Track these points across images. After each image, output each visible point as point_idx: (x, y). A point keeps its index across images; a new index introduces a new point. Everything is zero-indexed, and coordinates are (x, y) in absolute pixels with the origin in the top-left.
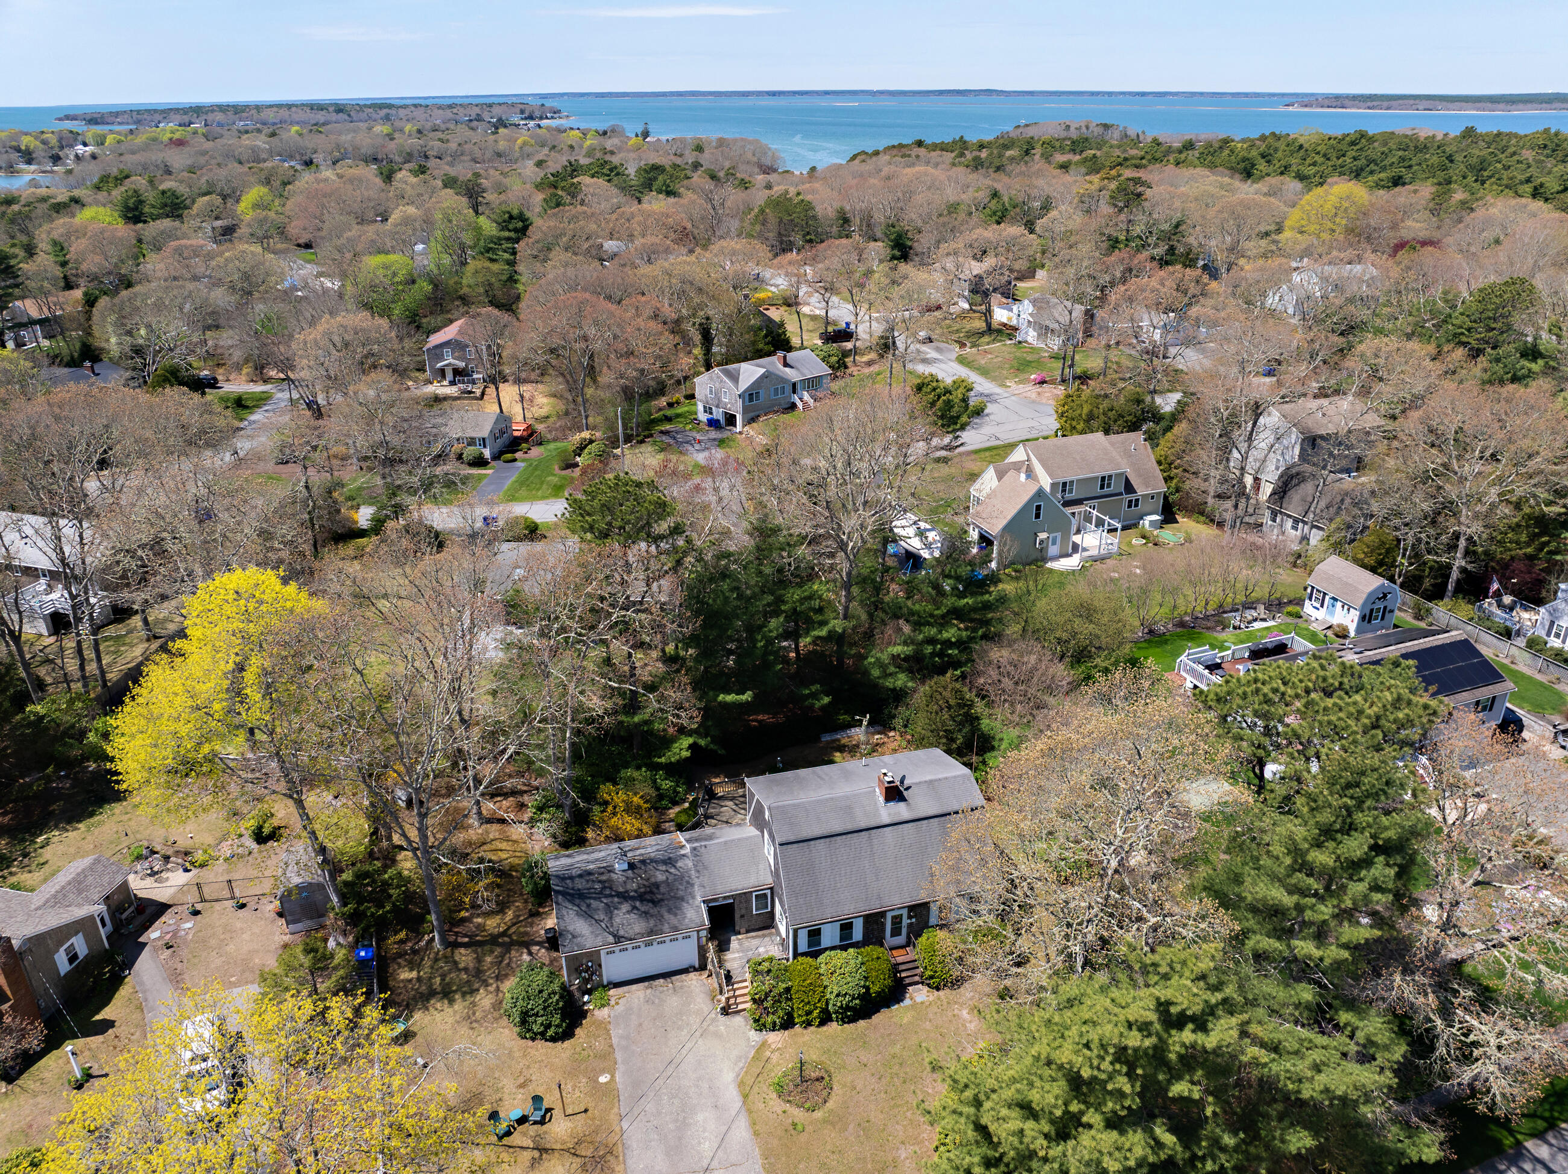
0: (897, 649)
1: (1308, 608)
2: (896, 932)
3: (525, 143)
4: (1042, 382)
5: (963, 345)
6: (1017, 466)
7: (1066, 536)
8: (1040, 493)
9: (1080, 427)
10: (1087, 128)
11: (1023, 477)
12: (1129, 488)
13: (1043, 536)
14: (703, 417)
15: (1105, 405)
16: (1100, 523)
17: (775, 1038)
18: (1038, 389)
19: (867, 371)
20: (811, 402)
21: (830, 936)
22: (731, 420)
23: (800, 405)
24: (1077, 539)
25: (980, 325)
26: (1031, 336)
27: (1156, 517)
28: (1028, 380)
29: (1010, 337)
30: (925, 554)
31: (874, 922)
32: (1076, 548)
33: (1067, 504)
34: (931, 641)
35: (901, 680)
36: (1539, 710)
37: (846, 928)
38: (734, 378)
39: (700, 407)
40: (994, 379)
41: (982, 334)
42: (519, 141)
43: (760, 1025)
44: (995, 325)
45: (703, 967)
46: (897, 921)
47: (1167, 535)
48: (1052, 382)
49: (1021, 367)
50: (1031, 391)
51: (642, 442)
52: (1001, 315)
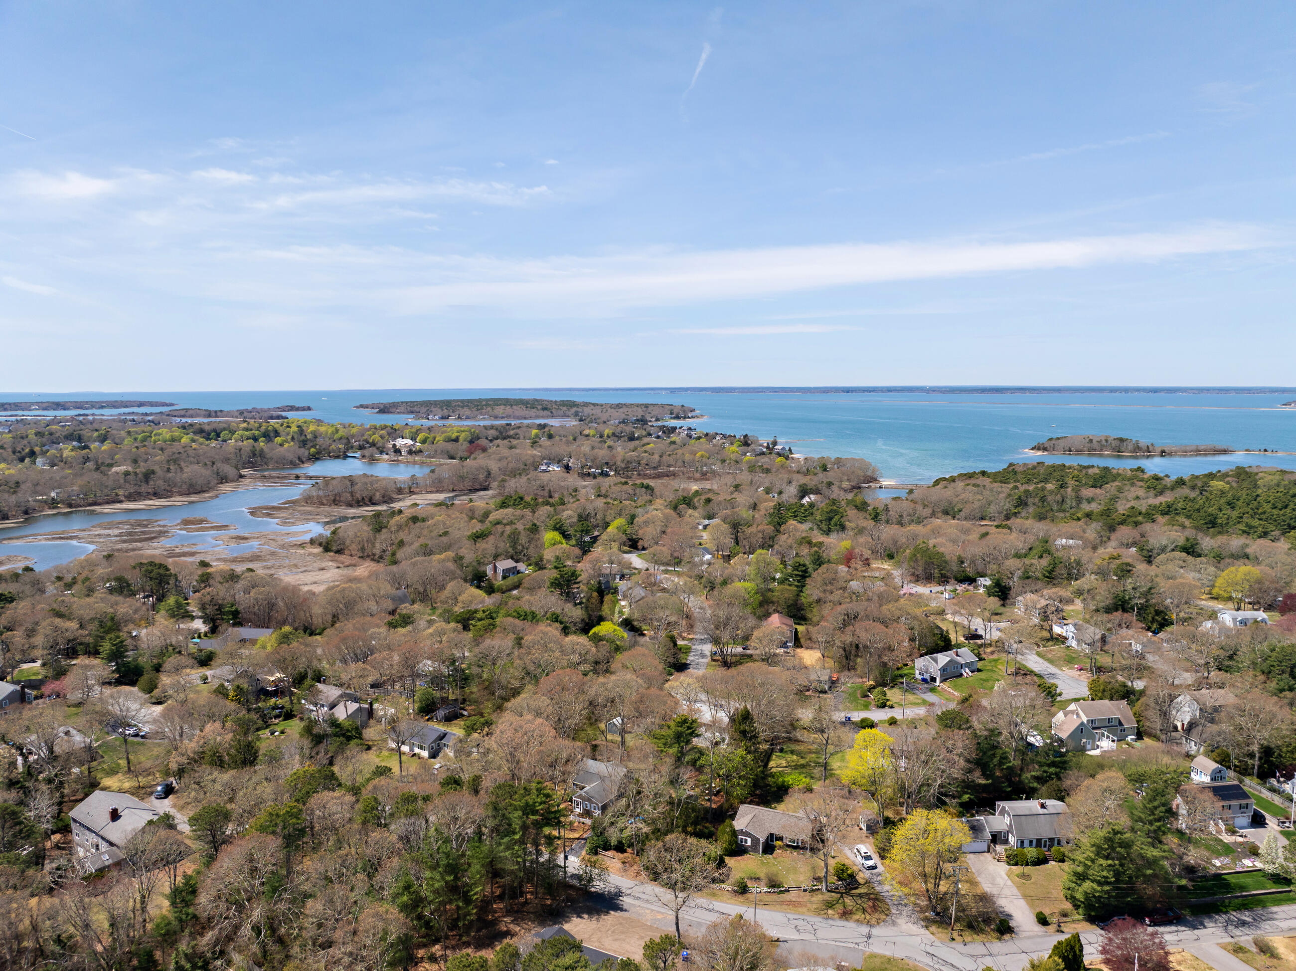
0: (1033, 773)
1: (1193, 775)
2: (1045, 846)
3: (702, 456)
4: (1081, 670)
5: (1039, 646)
6: (1072, 712)
7: (1094, 742)
8: (1082, 723)
9: (1100, 695)
10: (1107, 441)
11: (1075, 717)
12: (1121, 724)
13: (1084, 740)
14: (919, 677)
15: (1110, 686)
16: (1108, 737)
17: (1014, 867)
18: (1078, 673)
19: (991, 657)
20: (970, 674)
21: (1026, 843)
22: (933, 679)
23: (965, 674)
24: (1098, 743)
25: (1046, 634)
26: (1074, 644)
27: (1133, 737)
28: (1074, 668)
29: (1063, 643)
30: (1037, 744)
31: (1039, 841)
32: (1098, 747)
33: (1094, 728)
34: (1045, 772)
35: (1035, 785)
36: (1275, 815)
37: (1031, 842)
38: (936, 661)
39: (917, 672)
40: (1056, 666)
41: (1048, 640)
42: (699, 454)
43: (1009, 864)
44: (1054, 636)
45: (988, 851)
46: (1045, 842)
47: (1138, 744)
48: (1086, 670)
49: (1070, 660)
50: (1075, 673)
51: (893, 687)
52: (1057, 630)
